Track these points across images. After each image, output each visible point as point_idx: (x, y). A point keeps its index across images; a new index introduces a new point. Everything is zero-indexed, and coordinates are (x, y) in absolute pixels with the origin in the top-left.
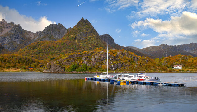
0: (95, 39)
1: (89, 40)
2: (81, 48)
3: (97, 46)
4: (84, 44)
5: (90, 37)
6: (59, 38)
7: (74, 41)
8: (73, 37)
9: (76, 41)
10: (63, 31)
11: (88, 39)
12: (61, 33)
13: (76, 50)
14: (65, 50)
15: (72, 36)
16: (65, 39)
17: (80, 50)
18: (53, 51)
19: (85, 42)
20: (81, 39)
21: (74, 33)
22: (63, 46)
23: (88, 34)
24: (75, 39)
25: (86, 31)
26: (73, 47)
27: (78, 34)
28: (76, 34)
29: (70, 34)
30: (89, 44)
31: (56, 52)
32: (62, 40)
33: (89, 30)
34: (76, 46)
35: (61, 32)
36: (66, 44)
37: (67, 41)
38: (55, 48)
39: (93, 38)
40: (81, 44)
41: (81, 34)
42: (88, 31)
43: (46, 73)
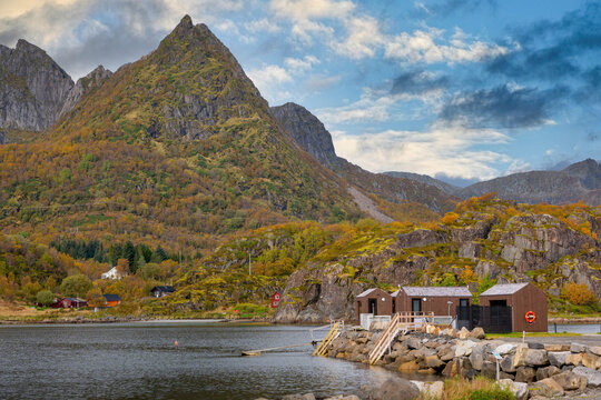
0: (260, 133)
1: (228, 143)
2: (192, 187)
3: (276, 172)
4: (203, 164)
5: (233, 121)
6: (21, 125)
7: (147, 144)
8: (139, 126)
9: (160, 148)
10: (48, 89)
11: (222, 133)
12: (34, 100)
13: (167, 197)
14: (106, 200)
15: (132, 116)
16: (96, 137)
17: (190, 199)
18: (38, 205)
19: (209, 150)
20: (183, 132)
21: (140, 102)
22: (94, 172)
23: (220, 108)
24: (153, 132)
25: (209, 93)
26: (150, 181)
27: (166, 109)
28: (155, 105)
29: (117, 108)
30: (234, 162)
31: (55, 206)
32: (78, 139)
33: (228, 86)
34: (163, 176)
35: (33, 91)
36: (106, 163)
37: (107, 147)
38: (50, 184)
39: (254, 131)
40: (191, 165)
41: (183, 107)
42: (222, 93)
43: (294, 323)
